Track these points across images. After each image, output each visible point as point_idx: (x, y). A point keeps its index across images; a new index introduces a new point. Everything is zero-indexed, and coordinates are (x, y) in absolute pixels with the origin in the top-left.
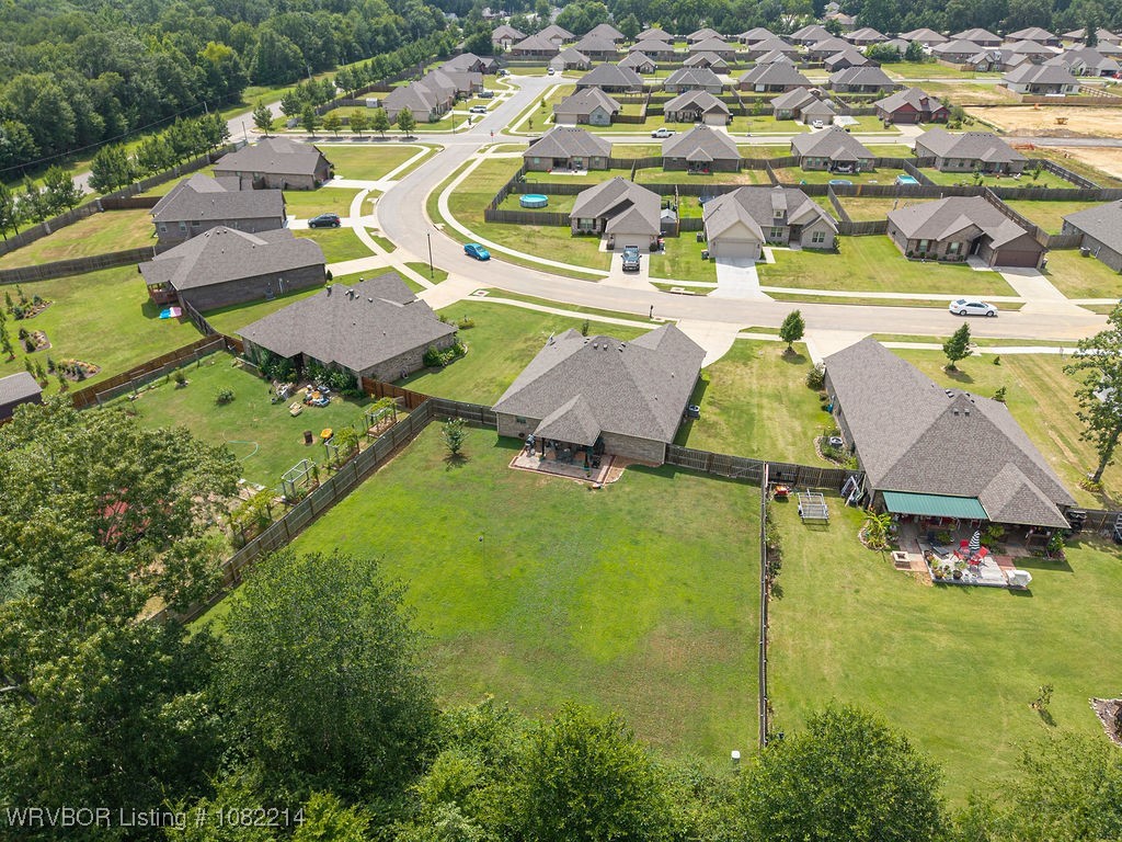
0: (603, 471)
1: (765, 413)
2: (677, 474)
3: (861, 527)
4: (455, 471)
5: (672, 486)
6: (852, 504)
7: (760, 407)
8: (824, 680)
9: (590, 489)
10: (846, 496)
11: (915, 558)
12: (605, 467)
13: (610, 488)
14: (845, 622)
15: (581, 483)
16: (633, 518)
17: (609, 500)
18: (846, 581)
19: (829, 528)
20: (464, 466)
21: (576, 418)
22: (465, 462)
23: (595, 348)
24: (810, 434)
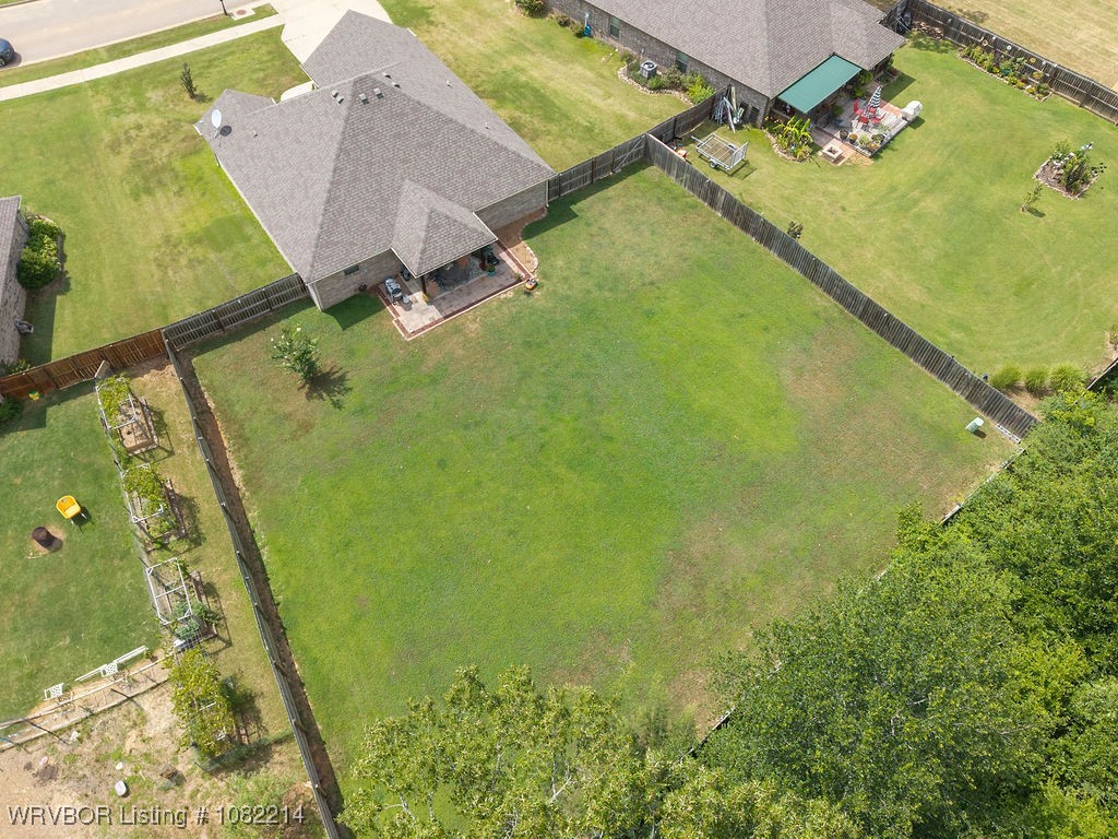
0: (509, 262)
1: (535, 73)
2: (574, 208)
3: (770, 146)
4: (350, 401)
5: (588, 225)
6: (738, 127)
7: (523, 70)
8: (923, 306)
9: (528, 293)
10: (725, 121)
11: (835, 145)
12: (503, 255)
13: (545, 275)
14: (872, 244)
15: (509, 294)
16: (611, 290)
17: (562, 289)
18: (826, 207)
19: (752, 165)
20: (348, 384)
21: (447, 217)
22: (342, 379)
23: (365, 101)
24: (606, 73)
